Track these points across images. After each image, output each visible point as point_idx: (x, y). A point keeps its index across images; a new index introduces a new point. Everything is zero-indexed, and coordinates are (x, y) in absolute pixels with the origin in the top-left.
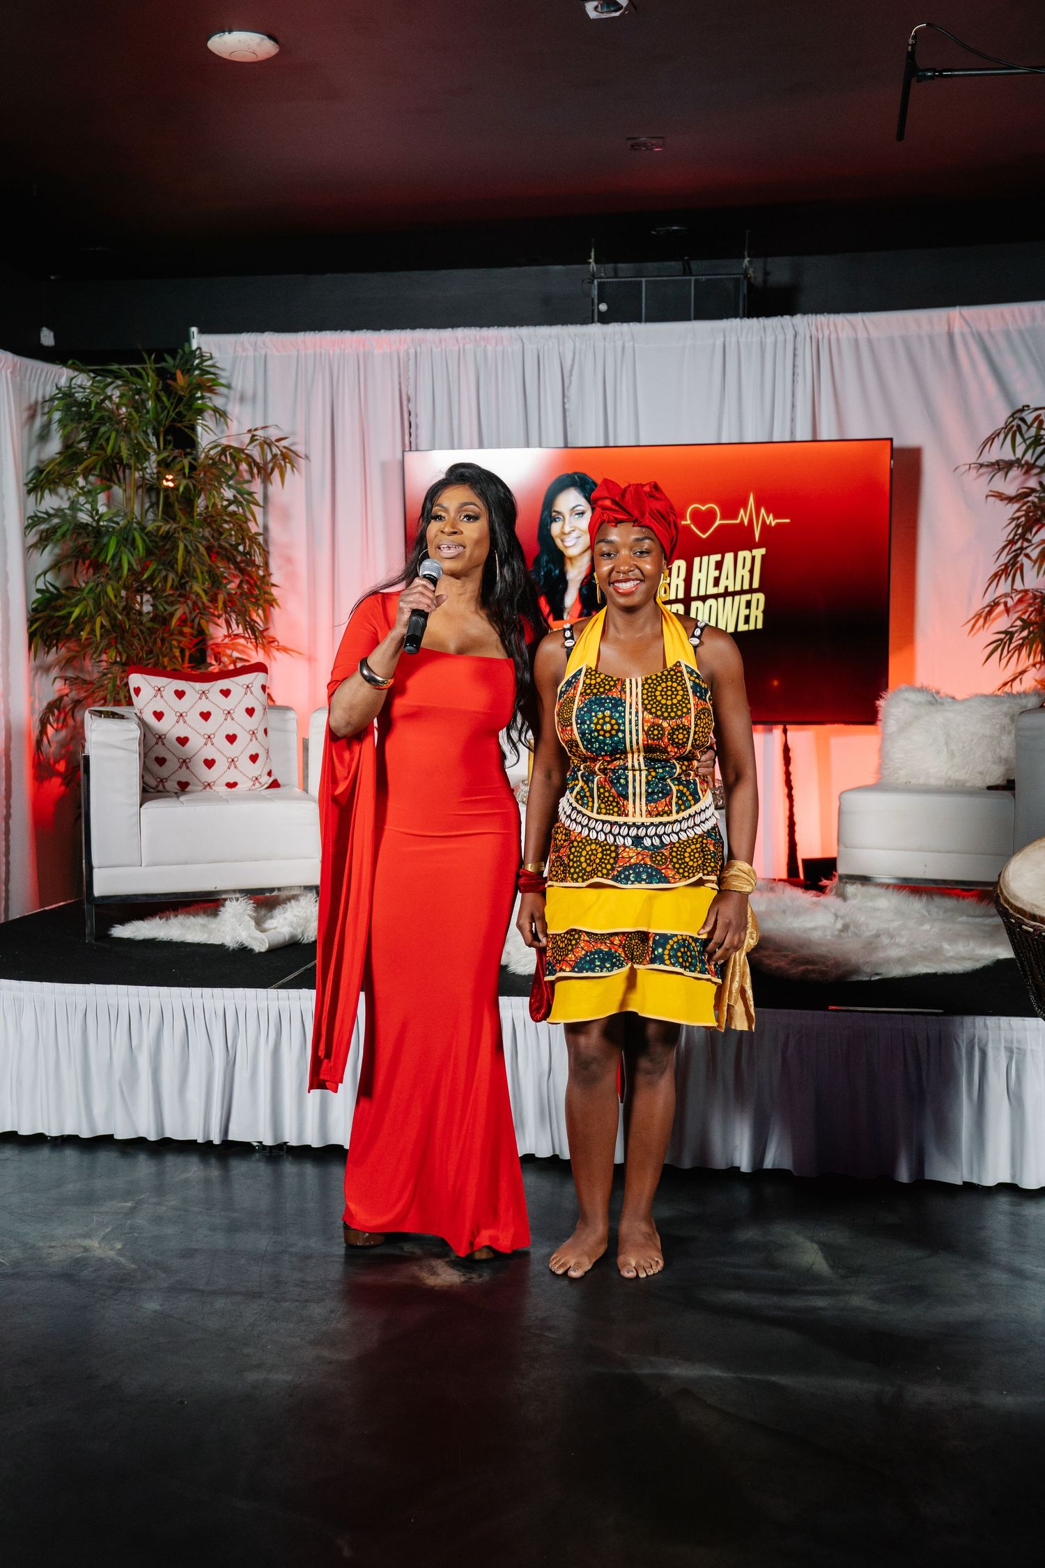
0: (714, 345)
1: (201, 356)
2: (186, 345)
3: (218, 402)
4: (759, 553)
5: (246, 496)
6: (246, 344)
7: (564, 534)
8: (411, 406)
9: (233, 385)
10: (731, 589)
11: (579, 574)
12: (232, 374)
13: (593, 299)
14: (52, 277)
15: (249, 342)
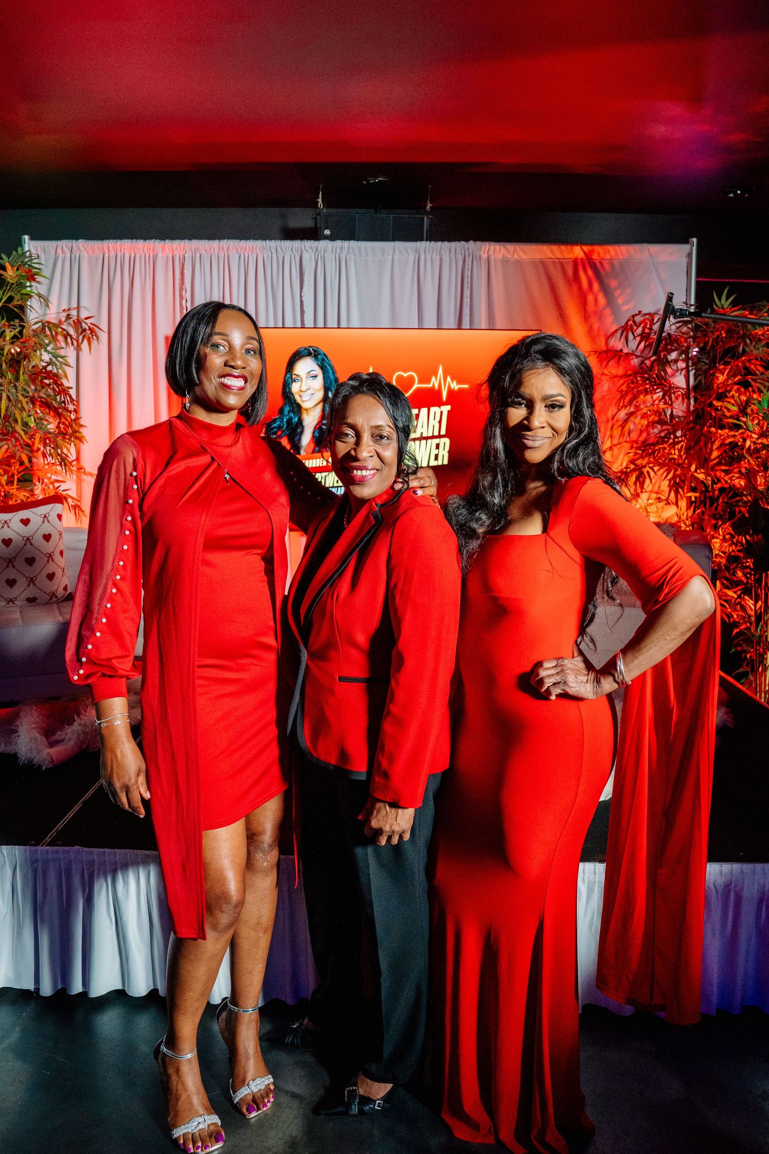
1: (31, 256)
2: (20, 249)
3: (43, 290)
4: (446, 409)
5: (59, 359)
6: (65, 248)
10: (425, 435)
11: (313, 421)
13: (320, 226)
15: (67, 247)
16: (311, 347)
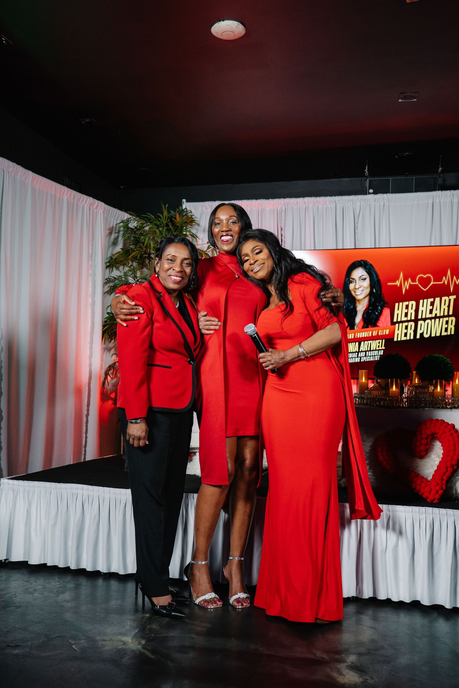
0: (428, 203)
1: (187, 211)
2: (180, 207)
3: (194, 231)
4: (453, 298)
6: (207, 206)
7: (356, 289)
8: (283, 232)
9: (201, 224)
10: (438, 315)
11: (363, 308)
12: (200, 220)
13: (366, 188)
14: (122, 187)
15: (209, 205)
16: (362, 260)
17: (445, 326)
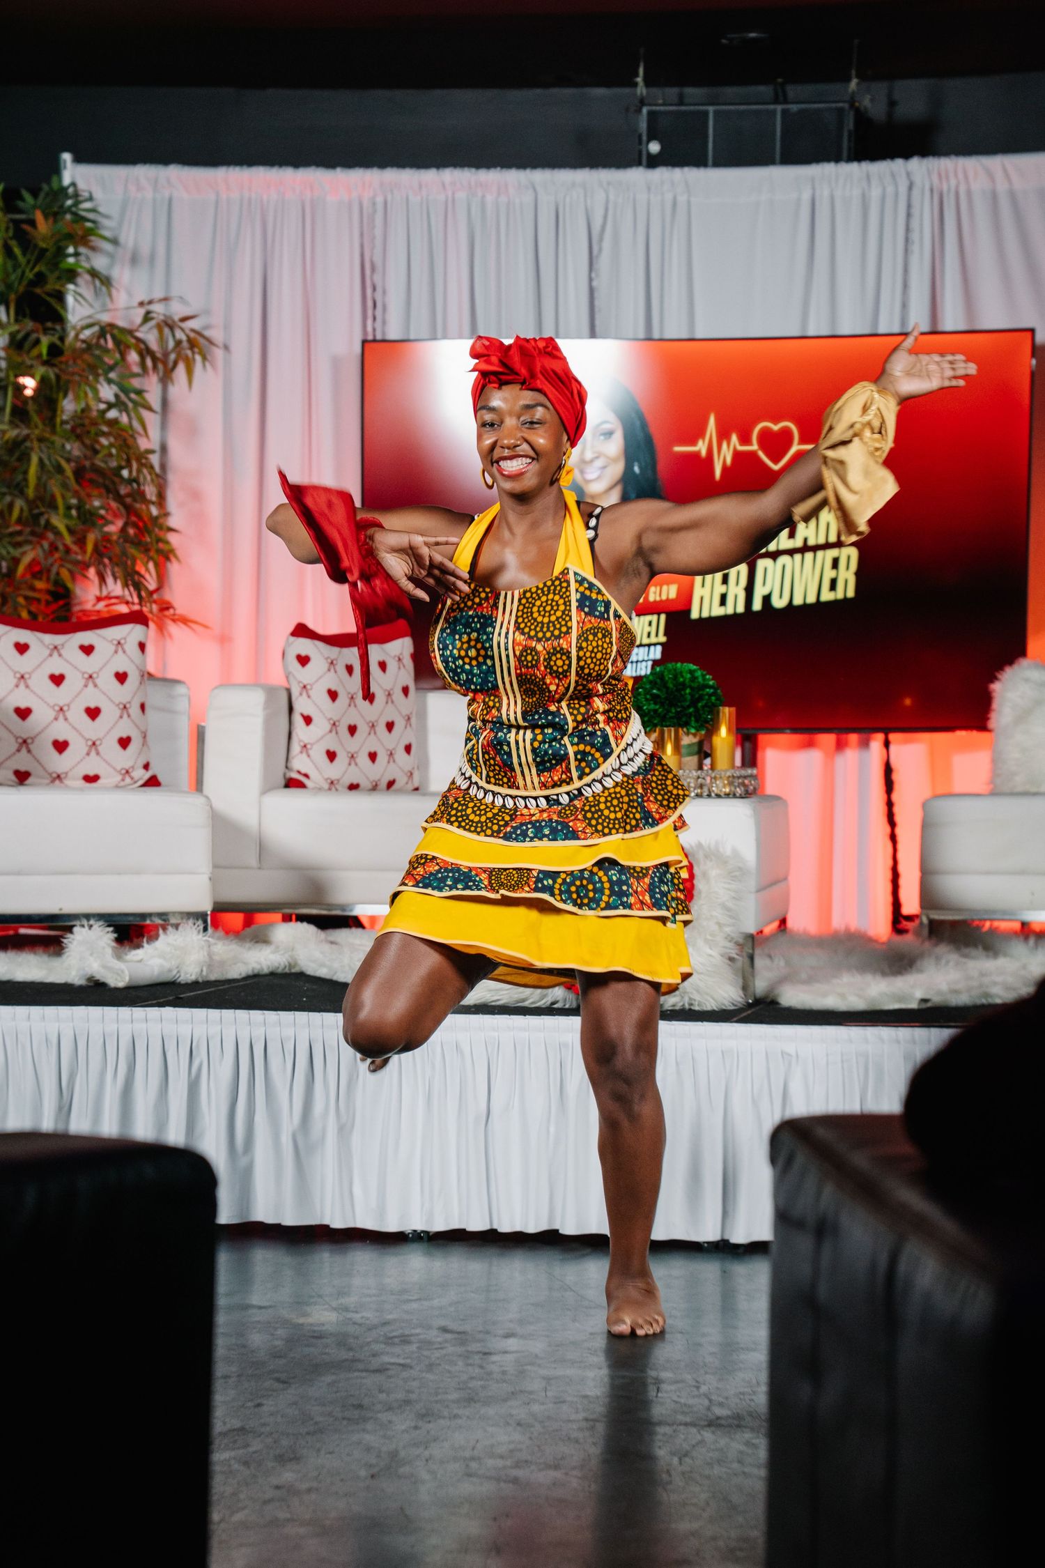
0: (799, 200)
1: (76, 195)
2: (55, 179)
3: (100, 262)
5: (133, 397)
6: (142, 181)
7: (585, 462)
8: (378, 278)
9: (122, 239)
10: (812, 542)
12: (120, 223)
15: (146, 178)
17: (829, 574)
